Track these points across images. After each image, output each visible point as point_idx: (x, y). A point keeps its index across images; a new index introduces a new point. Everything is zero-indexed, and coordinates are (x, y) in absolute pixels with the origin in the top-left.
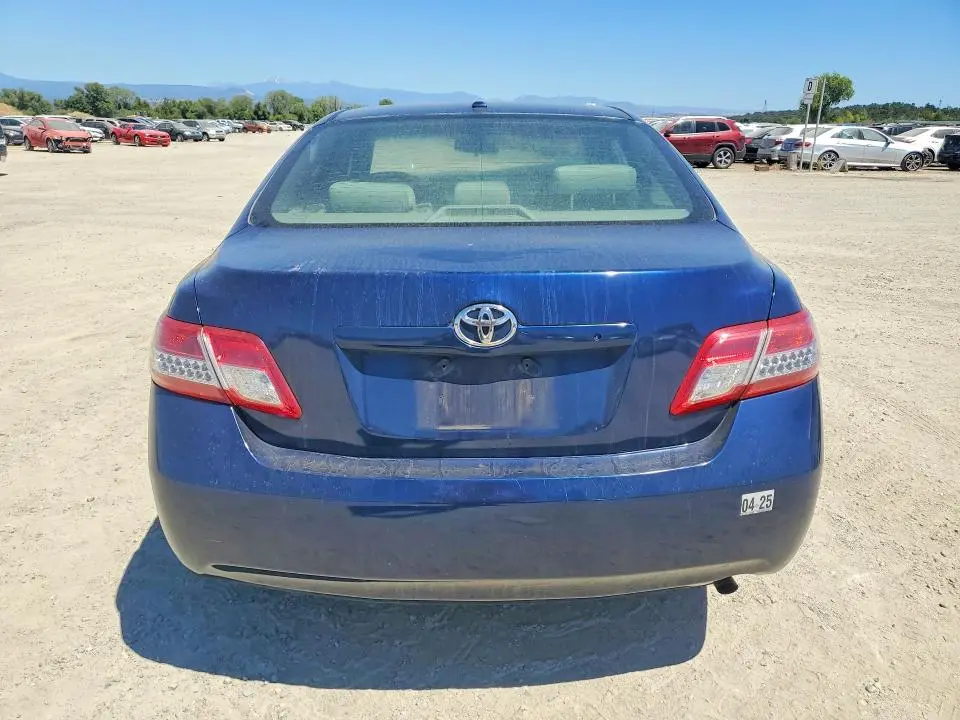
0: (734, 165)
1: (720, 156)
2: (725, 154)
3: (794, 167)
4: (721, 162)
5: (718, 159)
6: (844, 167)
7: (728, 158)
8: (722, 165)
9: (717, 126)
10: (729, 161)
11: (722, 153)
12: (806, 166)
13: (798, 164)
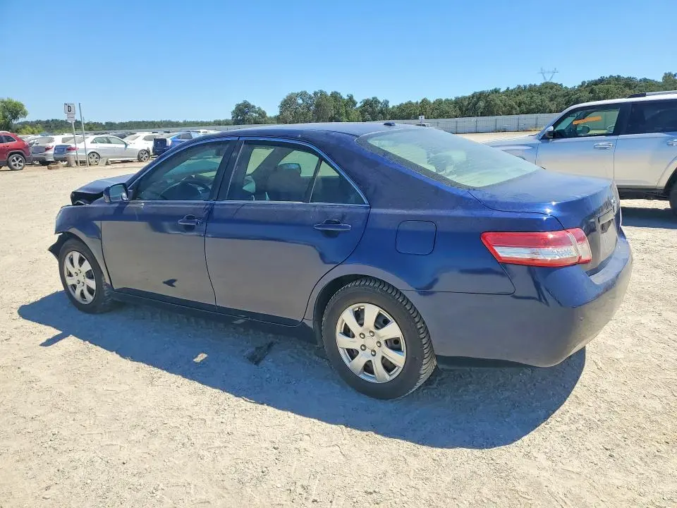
0: (26, 167)
1: (14, 161)
2: (17, 159)
3: (75, 165)
4: (15, 165)
5: (13, 163)
6: (107, 162)
7: (21, 161)
8: (18, 167)
9: (4, 138)
10: (22, 164)
11: (14, 158)
12: (83, 163)
13: (77, 162)
